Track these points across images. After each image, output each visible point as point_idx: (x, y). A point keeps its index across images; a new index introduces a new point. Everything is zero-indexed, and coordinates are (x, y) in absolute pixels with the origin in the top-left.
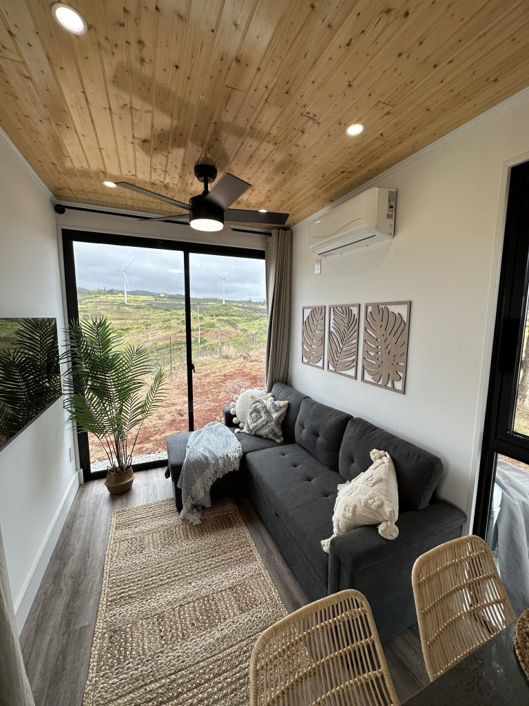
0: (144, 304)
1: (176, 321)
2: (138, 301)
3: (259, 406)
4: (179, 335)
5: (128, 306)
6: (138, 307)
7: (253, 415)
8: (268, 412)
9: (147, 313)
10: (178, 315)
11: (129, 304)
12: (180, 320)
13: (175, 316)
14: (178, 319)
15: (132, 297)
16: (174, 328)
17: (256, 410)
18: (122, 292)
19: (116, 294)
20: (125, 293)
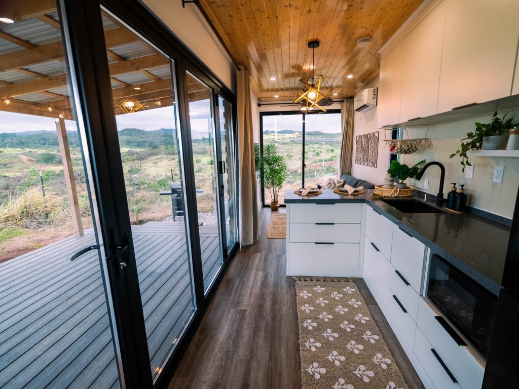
0: (288, 141)
1: (312, 153)
2: (284, 138)
3: (331, 181)
4: (314, 164)
5: (277, 142)
6: (284, 144)
7: (329, 185)
8: (335, 184)
9: (290, 147)
10: (314, 148)
11: (278, 141)
12: (315, 153)
13: (311, 150)
14: (314, 151)
15: (281, 136)
16: (310, 159)
17: (330, 183)
18: (273, 132)
19: (269, 134)
20: (276, 132)
